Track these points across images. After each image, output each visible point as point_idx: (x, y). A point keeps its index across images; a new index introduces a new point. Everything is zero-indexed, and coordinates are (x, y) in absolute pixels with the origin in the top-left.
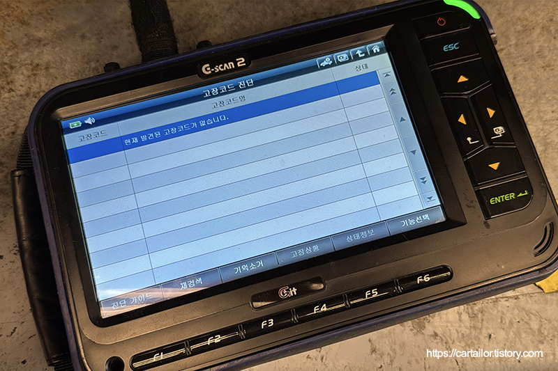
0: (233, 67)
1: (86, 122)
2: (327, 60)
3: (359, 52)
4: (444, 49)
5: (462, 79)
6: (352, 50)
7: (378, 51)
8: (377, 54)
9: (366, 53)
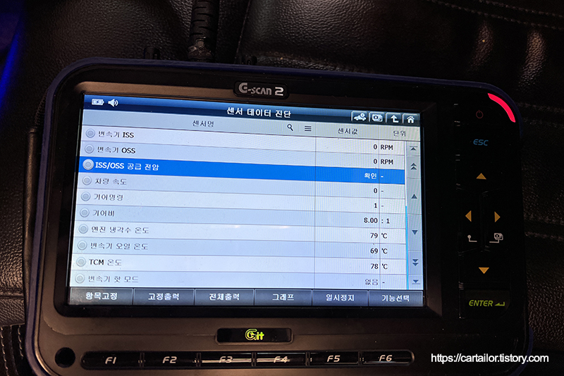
1: (109, 103)
2: (361, 115)
3: (394, 117)
4: (475, 142)
5: (481, 177)
6: (388, 113)
7: (412, 122)
8: (411, 125)
9: (400, 121)
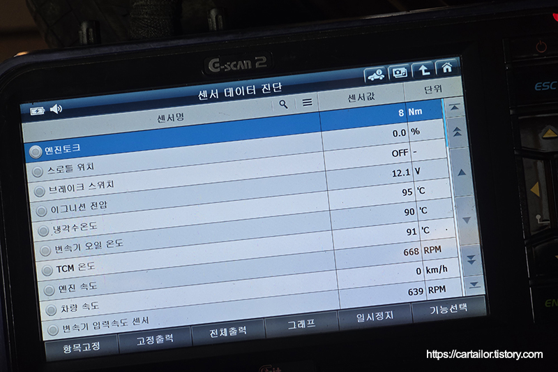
0: (250, 67)
1: (51, 109)
2: (378, 74)
3: (423, 68)
4: (537, 87)
5: (550, 134)
6: (414, 64)
7: (450, 70)
8: (448, 75)
9: (432, 71)
